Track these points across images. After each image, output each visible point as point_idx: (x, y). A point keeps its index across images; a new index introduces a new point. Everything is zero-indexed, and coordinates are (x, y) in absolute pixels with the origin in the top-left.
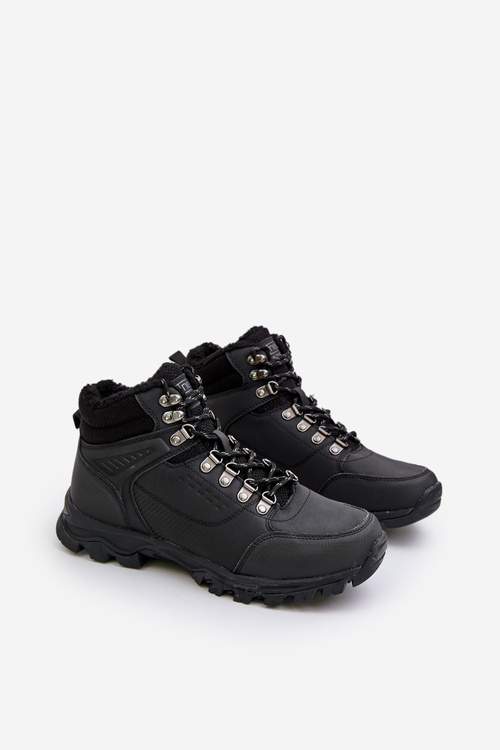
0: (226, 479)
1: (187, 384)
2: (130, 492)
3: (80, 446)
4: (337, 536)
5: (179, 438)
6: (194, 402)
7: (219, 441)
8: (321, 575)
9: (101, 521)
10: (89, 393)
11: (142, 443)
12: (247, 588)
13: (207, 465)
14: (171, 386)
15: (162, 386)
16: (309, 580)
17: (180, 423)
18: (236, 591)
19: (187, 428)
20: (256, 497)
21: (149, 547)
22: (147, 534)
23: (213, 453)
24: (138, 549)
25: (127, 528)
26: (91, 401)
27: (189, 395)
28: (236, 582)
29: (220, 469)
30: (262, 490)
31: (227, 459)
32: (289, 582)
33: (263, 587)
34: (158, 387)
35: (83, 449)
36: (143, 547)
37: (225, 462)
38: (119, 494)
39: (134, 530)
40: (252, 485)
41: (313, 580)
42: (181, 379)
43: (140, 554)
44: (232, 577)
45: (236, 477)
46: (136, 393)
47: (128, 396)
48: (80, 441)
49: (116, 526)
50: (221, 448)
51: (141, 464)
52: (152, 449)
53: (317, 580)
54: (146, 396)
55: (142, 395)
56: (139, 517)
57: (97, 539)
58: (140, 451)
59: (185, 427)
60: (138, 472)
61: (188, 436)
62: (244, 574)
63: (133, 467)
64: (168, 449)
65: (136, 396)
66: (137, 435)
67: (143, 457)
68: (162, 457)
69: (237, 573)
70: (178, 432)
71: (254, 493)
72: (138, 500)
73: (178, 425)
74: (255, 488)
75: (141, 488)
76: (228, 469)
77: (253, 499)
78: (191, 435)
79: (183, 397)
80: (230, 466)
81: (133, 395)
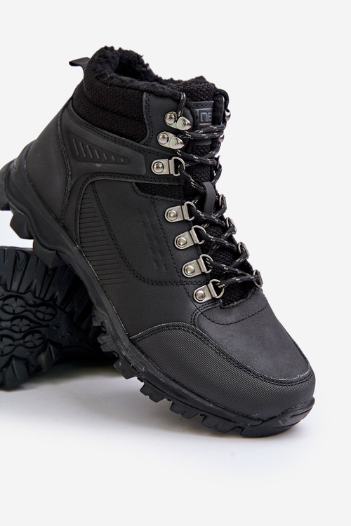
0: (186, 240)
1: (209, 116)
2: (81, 188)
3: (66, 106)
4: (258, 376)
5: (163, 167)
6: (203, 140)
8: (214, 404)
9: (40, 197)
10: (105, 57)
11: (121, 147)
13: (175, 213)
14: (187, 106)
15: (178, 101)
16: (199, 399)
17: (173, 152)
18: (122, 358)
19: (177, 163)
20: (203, 279)
21: (69, 254)
22: (74, 241)
23: (188, 205)
24: (58, 247)
25: (59, 221)
26: (99, 67)
27: (202, 127)
28: (127, 350)
29: (184, 226)
30: (212, 276)
31: (198, 221)
33: (149, 373)
34: (174, 100)
35: (66, 110)
36: (64, 250)
37: (195, 222)
38: (71, 182)
39: (65, 228)
40: (206, 264)
41: (204, 402)
42: (206, 106)
43: (58, 254)
44: (126, 343)
45: (196, 245)
46: (147, 91)
47: (136, 89)
48: (69, 101)
49: (51, 212)
51: (109, 167)
52: (128, 160)
53: (208, 404)
54: (156, 103)
55: (152, 97)
56: (76, 220)
58: (114, 154)
59: (176, 161)
60: (99, 173)
61: (172, 172)
62: (139, 348)
63: (99, 165)
64: (144, 172)
65: (145, 95)
66: (121, 135)
67: (114, 163)
68: (133, 176)
69: (133, 342)
70: (164, 162)
71: (203, 274)
72: (84, 201)
73: (169, 153)
74: (208, 269)
75: (95, 191)
76: (193, 231)
77: (198, 279)
78: (176, 173)
79: (194, 127)
80: (197, 230)
81: (142, 92)
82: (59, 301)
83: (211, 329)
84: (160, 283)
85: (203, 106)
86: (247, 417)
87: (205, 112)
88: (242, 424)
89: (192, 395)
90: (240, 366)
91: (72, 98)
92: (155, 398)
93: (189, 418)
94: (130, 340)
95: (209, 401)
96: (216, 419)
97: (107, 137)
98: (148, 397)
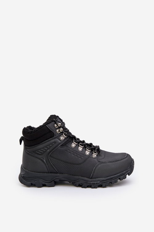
0: (80, 148)
2: (48, 159)
4: (121, 160)
11: (50, 141)
12: (96, 183)
13: (73, 145)
17: (62, 132)
18: (92, 185)
19: (65, 134)
20: (91, 153)
21: (58, 177)
22: (57, 173)
23: (74, 141)
24: (53, 179)
25: (49, 173)
28: (91, 181)
29: (78, 146)
30: (92, 151)
32: (109, 177)
33: (101, 181)
34: (53, 121)
36: (55, 178)
38: (45, 161)
39: (51, 173)
40: (89, 150)
43: (54, 181)
45: (83, 148)
46: (46, 125)
49: (44, 173)
51: (51, 149)
52: (55, 142)
53: (118, 175)
54: (50, 125)
55: (48, 125)
56: (53, 167)
57: (38, 179)
58: (50, 144)
60: (50, 152)
62: (94, 178)
63: (48, 150)
64: (60, 142)
66: (48, 139)
67: (52, 146)
68: (59, 145)
70: (62, 136)
71: (90, 152)
74: (90, 150)
75: (52, 157)
76: (80, 146)
78: (66, 136)
84: (85, 161)
89: (114, 176)
90: (117, 161)
94: (91, 179)
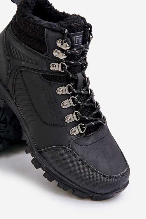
0: (67, 104)
2: (15, 73)
3: (8, 26)
4: (100, 174)
5: (56, 67)
7: (76, 81)
8: (78, 186)
11: (34, 55)
12: (40, 162)
13: (62, 90)
14: (68, 36)
15: (63, 34)
16: (71, 183)
17: (61, 60)
19: (63, 65)
23: (69, 87)
25: (5, 87)
26: (24, 10)
27: (76, 47)
29: (66, 97)
30: (80, 122)
31: (74, 94)
33: (47, 168)
35: (8, 29)
37: (72, 95)
38: (10, 70)
39: (8, 90)
40: (77, 116)
41: (73, 184)
44: (36, 152)
45: (72, 106)
46: (47, 28)
47: (42, 26)
50: (75, 86)
51: (27, 65)
52: (38, 63)
53: (75, 186)
54: (52, 34)
55: (49, 31)
60: (24, 67)
62: (42, 156)
63: (24, 63)
64: (46, 69)
65: (46, 30)
66: (34, 49)
67: (31, 63)
68: (40, 71)
69: (40, 153)
70: (56, 64)
71: (75, 121)
72: (17, 80)
73: (59, 61)
74: (78, 119)
75: (22, 75)
76: (71, 100)
77: (73, 124)
78: (62, 70)
79: (72, 47)
80: (73, 99)
81: (44, 28)
82: (8, 120)
83: (78, 149)
84: (53, 125)
85: (77, 35)
86: (94, 193)
87: (78, 38)
88: (92, 196)
89: (68, 181)
90: (91, 169)
91: (11, 22)
92: (50, 180)
93: (66, 190)
94: (39, 151)
95: (76, 184)
96: (79, 192)
97: (27, 49)
98: (47, 179)
